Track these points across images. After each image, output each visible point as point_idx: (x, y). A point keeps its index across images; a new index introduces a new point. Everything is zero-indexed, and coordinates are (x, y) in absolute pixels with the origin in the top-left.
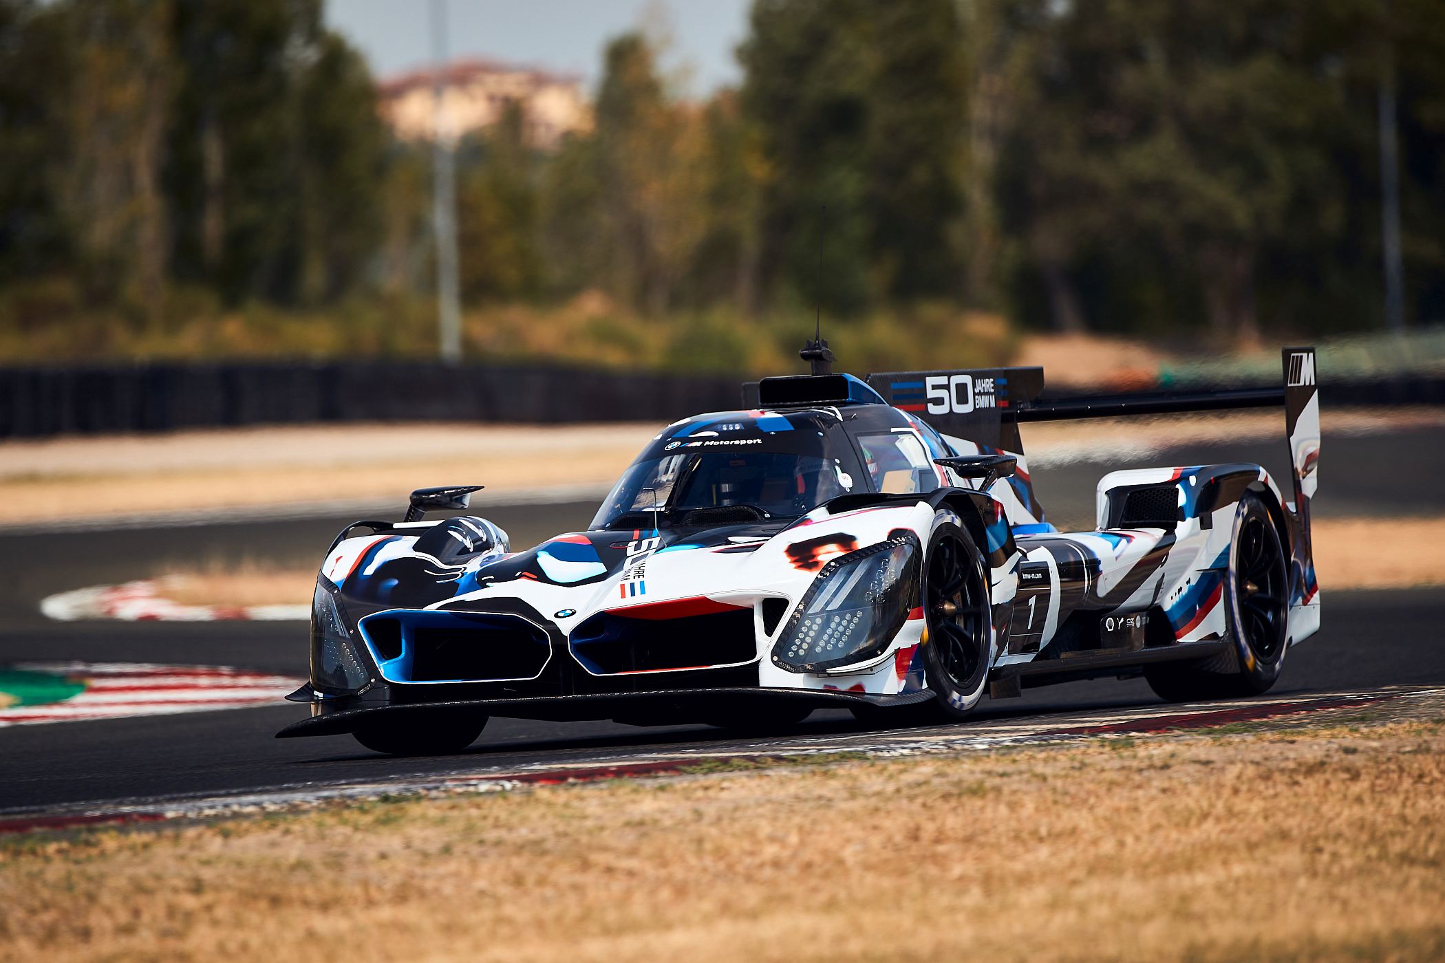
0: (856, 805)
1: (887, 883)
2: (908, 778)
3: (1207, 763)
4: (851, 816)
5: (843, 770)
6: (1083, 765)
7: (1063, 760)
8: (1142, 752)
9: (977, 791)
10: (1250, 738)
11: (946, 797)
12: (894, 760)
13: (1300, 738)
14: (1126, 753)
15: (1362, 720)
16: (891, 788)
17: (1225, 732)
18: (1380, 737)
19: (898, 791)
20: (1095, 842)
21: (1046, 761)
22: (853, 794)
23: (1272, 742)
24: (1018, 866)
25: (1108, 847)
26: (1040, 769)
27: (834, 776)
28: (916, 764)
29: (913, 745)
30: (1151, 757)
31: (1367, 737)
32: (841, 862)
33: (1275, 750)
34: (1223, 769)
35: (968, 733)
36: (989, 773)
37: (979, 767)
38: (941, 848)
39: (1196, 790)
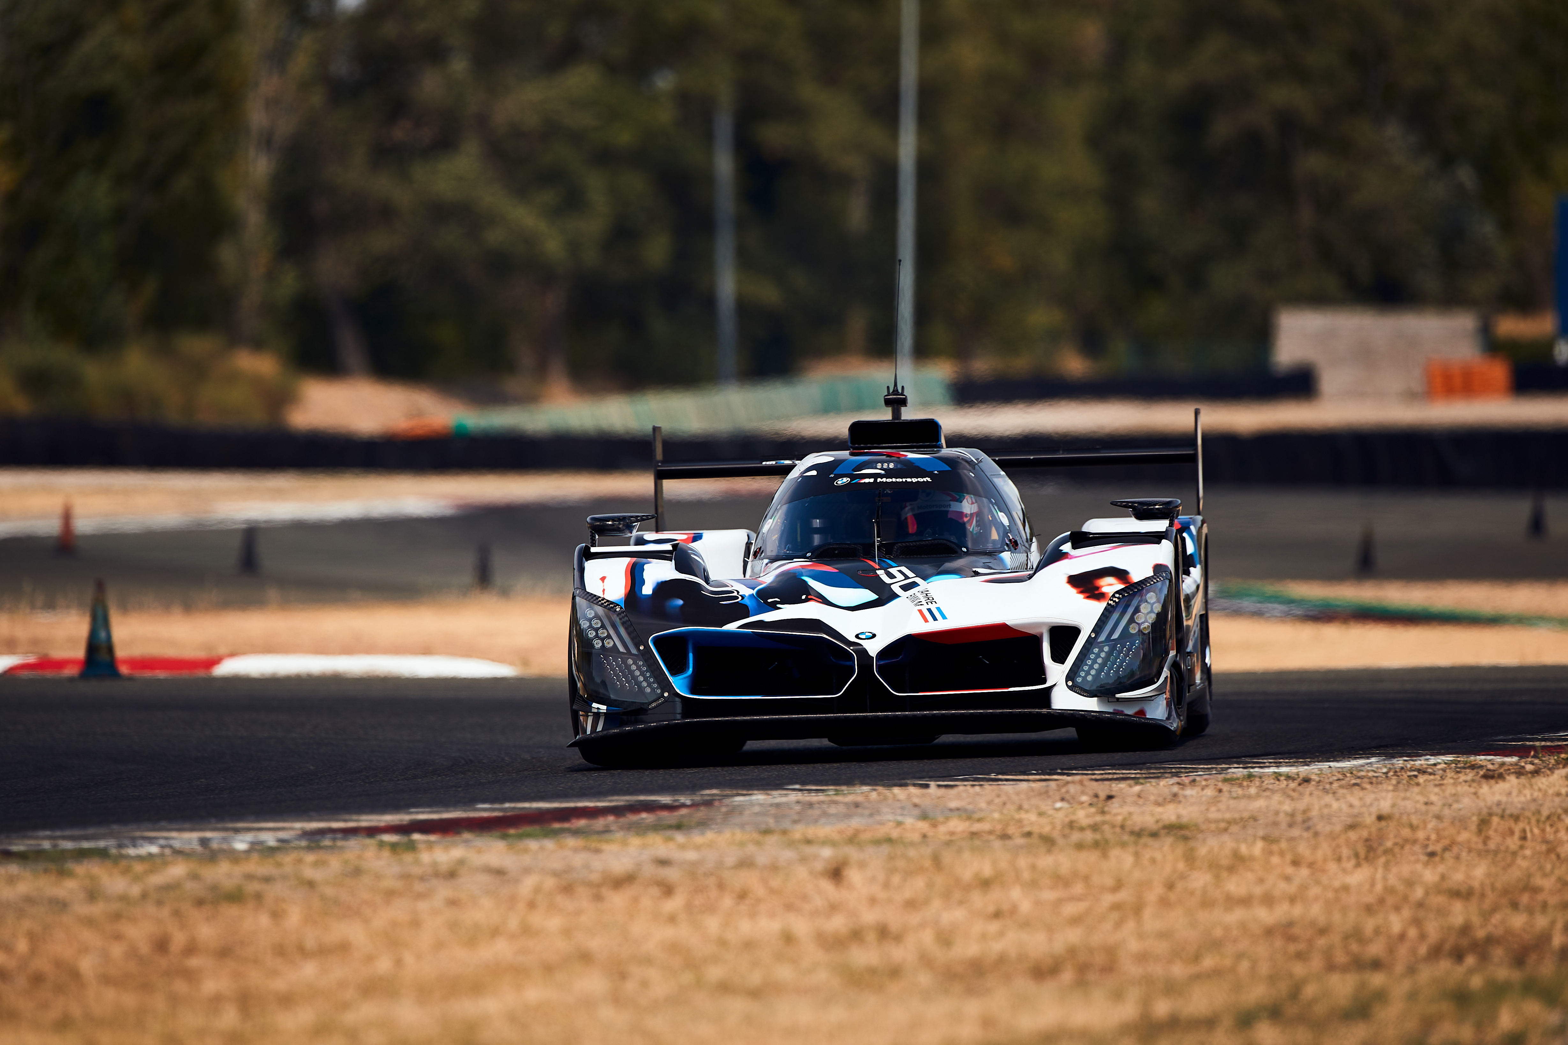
0: (97, 909)
1: (129, 1000)
2: (157, 879)
3: (499, 872)
4: (89, 922)
5: (81, 869)
6: (357, 872)
7: (335, 863)
8: (426, 857)
9: (235, 897)
10: (549, 844)
11: (200, 903)
12: (140, 858)
13: (605, 847)
14: (408, 857)
15: (679, 827)
16: (135, 890)
17: (521, 837)
18: (698, 848)
19: (144, 896)
20: (370, 959)
21: (317, 864)
22: (93, 895)
23: (576, 850)
24: (280, 985)
25: (384, 965)
26: (309, 873)
27: (70, 874)
28: (165, 864)
29: (162, 842)
30: (435, 864)
31: (682, 847)
32: (75, 975)
33: (579, 859)
34: (517, 881)
35: (226, 830)
36: (250, 877)
37: (239, 870)
38: (194, 962)
39: (487, 903)
